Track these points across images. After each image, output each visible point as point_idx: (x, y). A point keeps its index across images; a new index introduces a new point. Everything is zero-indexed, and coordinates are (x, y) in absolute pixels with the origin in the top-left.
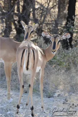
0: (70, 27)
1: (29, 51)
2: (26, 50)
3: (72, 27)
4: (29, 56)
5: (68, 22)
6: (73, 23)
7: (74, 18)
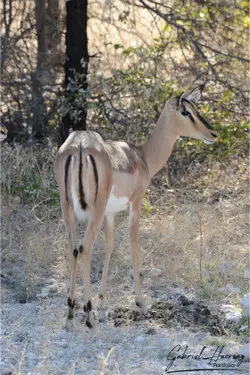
0: (77, 92)
1: (81, 158)
2: (73, 158)
3: (81, 90)
4: (80, 173)
5: (69, 78)
6: (85, 79)
7: (84, 66)
